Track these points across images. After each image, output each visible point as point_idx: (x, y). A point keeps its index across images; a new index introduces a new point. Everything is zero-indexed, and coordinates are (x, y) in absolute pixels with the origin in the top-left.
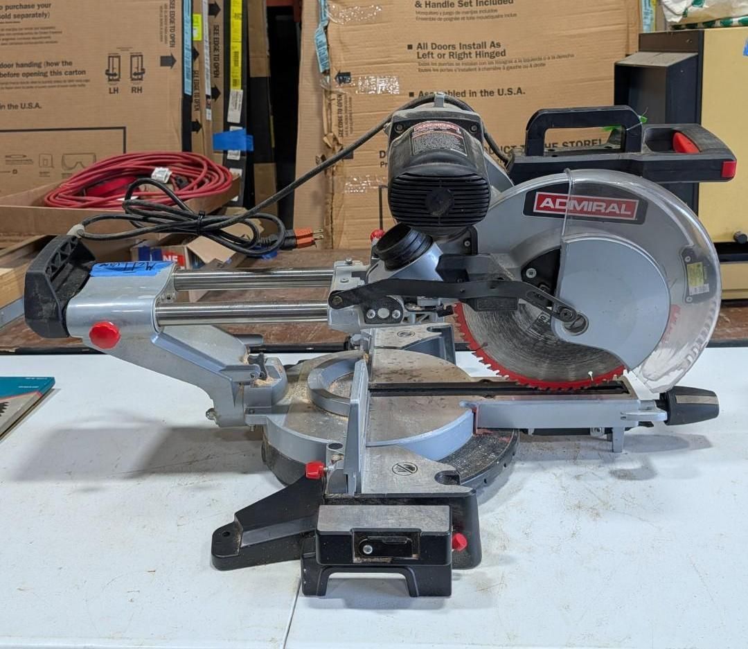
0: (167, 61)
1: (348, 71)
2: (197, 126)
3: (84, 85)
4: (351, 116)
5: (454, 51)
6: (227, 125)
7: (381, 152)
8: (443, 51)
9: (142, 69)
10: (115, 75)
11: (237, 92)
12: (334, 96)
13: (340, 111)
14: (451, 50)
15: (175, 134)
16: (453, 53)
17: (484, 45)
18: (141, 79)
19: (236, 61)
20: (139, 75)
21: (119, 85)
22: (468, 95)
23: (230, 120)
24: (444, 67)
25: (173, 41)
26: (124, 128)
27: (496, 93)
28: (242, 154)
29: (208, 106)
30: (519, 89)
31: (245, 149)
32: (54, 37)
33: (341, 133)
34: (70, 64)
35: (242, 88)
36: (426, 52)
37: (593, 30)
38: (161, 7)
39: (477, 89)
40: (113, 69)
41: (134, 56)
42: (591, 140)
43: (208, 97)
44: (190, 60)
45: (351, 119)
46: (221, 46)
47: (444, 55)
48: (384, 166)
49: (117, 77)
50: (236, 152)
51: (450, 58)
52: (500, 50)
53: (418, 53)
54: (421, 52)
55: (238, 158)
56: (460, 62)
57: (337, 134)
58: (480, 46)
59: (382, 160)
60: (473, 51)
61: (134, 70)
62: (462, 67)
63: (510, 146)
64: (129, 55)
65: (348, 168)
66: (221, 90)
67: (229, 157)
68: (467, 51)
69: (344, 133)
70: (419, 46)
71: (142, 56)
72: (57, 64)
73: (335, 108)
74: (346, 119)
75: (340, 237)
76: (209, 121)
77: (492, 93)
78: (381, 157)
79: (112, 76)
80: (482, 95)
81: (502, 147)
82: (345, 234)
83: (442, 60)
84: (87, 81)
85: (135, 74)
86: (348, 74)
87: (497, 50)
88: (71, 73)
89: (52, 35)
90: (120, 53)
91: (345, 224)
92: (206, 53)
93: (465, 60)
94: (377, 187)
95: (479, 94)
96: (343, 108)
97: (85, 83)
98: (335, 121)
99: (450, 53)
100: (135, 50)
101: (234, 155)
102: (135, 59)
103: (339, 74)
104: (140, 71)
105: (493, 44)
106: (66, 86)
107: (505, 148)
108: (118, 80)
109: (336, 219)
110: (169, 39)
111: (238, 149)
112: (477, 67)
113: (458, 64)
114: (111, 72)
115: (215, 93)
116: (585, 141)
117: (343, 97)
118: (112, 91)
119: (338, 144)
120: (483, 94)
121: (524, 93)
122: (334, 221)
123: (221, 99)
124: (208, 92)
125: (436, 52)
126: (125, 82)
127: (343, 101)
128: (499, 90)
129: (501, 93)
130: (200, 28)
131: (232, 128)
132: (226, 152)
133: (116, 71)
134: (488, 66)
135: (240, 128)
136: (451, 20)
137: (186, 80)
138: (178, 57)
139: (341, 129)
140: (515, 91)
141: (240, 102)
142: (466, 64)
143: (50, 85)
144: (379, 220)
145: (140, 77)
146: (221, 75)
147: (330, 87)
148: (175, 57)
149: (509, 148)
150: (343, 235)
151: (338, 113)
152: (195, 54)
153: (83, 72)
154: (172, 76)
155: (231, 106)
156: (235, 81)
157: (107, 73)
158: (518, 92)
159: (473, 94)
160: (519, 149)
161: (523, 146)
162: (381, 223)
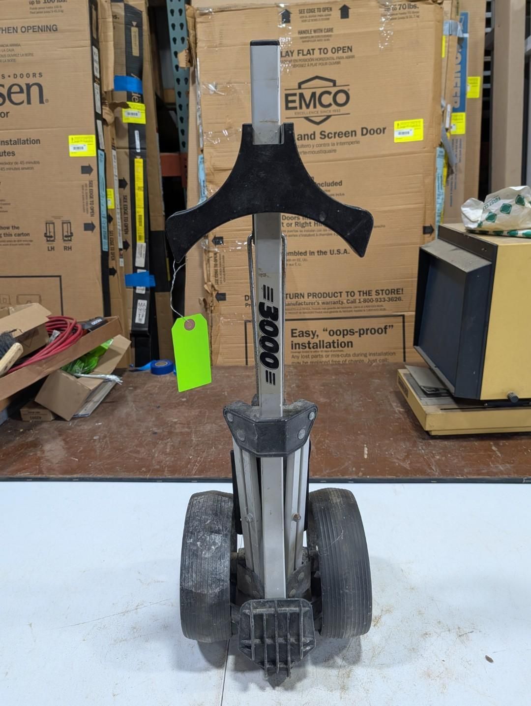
0: (89, 227)
1: (221, 236)
2: (113, 272)
3: (29, 244)
4: (224, 269)
5: (298, 221)
6: (135, 269)
7: (246, 296)
8: (290, 221)
9: (71, 233)
10: (51, 237)
11: (142, 244)
12: (211, 254)
13: (216, 265)
14: (296, 221)
15: (97, 281)
16: (298, 223)
18: (70, 240)
19: (140, 222)
20: (69, 237)
21: (54, 244)
22: (308, 254)
23: (137, 265)
24: (291, 233)
25: (93, 212)
26: (60, 277)
27: (329, 253)
28: (147, 289)
29: (121, 256)
30: (345, 250)
31: (148, 286)
32: (5, 208)
33: (217, 281)
34: (18, 228)
35: (145, 242)
37: (401, 207)
38: (83, 186)
39: (316, 251)
40: (50, 232)
41: (65, 223)
42: (396, 289)
43: (120, 250)
44: (106, 225)
45: (224, 272)
46: (129, 211)
47: (291, 224)
48: (248, 306)
49: (53, 239)
50: (142, 288)
51: (296, 226)
55: (144, 292)
56: (303, 229)
57: (214, 283)
59: (247, 302)
60: (313, 222)
61: (65, 234)
62: (304, 233)
63: (338, 292)
64: (61, 222)
65: (223, 307)
66: (130, 243)
67: (138, 291)
69: (219, 281)
71: (70, 223)
72: (8, 228)
73: (212, 263)
74: (221, 272)
75: (217, 357)
76: (122, 267)
77: (325, 253)
78: (246, 300)
79: (49, 238)
80: (318, 255)
81: (332, 293)
82: (221, 354)
83: (290, 228)
84: (31, 241)
85: (66, 236)
86: (221, 238)
88: (19, 235)
89: (3, 206)
90: (54, 221)
91: (221, 347)
92: (118, 217)
93: (307, 228)
94: (244, 322)
95: (316, 254)
96: (218, 263)
97: (29, 243)
98: (212, 273)
99: (296, 222)
100: (65, 218)
101: (141, 290)
102: (65, 225)
103: (215, 238)
104: (69, 234)
106: (16, 245)
107: (334, 294)
108: (53, 241)
109: (214, 344)
110: (90, 211)
111: (143, 286)
112: (315, 233)
113: (301, 231)
114: (48, 235)
115: (126, 245)
116: (392, 290)
117: (218, 255)
118: (50, 249)
119: (215, 290)
120: (319, 253)
121: (349, 253)
122: (213, 346)
123: (130, 249)
124: (121, 246)
125: (286, 222)
126: (59, 242)
127: (218, 258)
128: (331, 251)
129: (332, 253)
130: (112, 200)
131: (139, 271)
132: (135, 288)
133: (52, 234)
134: (323, 233)
135: (145, 271)
137: (103, 240)
138: (97, 224)
139: (217, 278)
140: (342, 251)
141: (144, 252)
142: (307, 231)
143: (4, 243)
144: (244, 345)
145: (69, 238)
146: (130, 232)
147: (209, 247)
148: (95, 223)
149: (337, 293)
150: (219, 356)
151: (215, 267)
152: (110, 219)
153: (28, 234)
154: (93, 237)
155: (137, 255)
156: (140, 237)
157: (46, 235)
158: (344, 252)
159: (312, 253)
160: (344, 295)
161: (347, 292)
162: (246, 347)
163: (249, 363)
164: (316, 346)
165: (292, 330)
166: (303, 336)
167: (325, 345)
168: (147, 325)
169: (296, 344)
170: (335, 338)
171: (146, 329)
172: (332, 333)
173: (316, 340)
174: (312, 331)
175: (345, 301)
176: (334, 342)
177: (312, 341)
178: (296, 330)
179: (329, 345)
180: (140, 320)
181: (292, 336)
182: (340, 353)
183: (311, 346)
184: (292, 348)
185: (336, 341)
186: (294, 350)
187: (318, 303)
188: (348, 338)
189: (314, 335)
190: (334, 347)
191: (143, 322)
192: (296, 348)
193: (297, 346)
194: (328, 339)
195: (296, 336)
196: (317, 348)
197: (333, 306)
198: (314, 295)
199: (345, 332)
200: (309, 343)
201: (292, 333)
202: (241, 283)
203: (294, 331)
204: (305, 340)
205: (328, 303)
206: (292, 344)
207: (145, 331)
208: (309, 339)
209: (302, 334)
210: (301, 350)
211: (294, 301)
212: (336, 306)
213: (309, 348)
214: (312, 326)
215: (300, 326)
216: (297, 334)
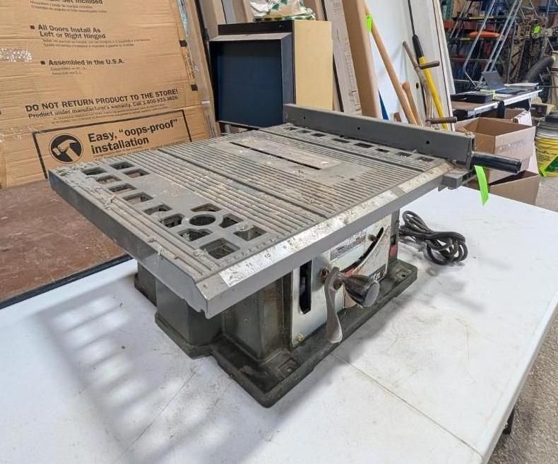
7: (27, 107)
8: (60, 32)
14: (66, 32)
16: (68, 34)
17: (88, 30)
22: (86, 63)
24: (64, 43)
27: (105, 62)
30: (120, 59)
36: (47, 32)
39: (92, 60)
42: (171, 90)
47: (61, 35)
48: (33, 117)
51: (66, 37)
52: (101, 34)
53: (40, 32)
54: (43, 32)
56: (74, 40)
58: (85, 31)
59: (30, 113)
60: (82, 34)
62: (77, 44)
63: (123, 96)
68: (78, 33)
70: (40, 27)
75: (6, 178)
77: (102, 62)
78: (28, 110)
81: (118, 98)
82: (9, 175)
83: (60, 39)
87: (98, 34)
91: (7, 166)
93: (78, 39)
94: (31, 134)
95: (94, 63)
99: (65, 34)
105: (95, 30)
107: (120, 98)
112: (87, 44)
113: (73, 42)
116: (168, 91)
120: (97, 63)
121: (123, 62)
125: (55, 32)
129: (108, 62)
134: (95, 44)
136: (59, 10)
140: (118, 61)
142: (79, 42)
144: (38, 158)
149: (123, 98)
150: (7, 176)
159: (89, 63)
160: (129, 98)
161: (132, 96)
162: (41, 160)
164: (117, 146)
165: (89, 135)
166: (102, 139)
167: (125, 144)
169: (96, 148)
170: (132, 137)
172: (128, 133)
173: (116, 141)
174: (110, 134)
175: (131, 104)
176: (132, 141)
177: (112, 143)
178: (93, 134)
179: (129, 144)
181: (91, 141)
182: (140, 149)
183: (112, 147)
184: (94, 153)
185: (133, 139)
186: (96, 154)
187: (108, 108)
188: (142, 136)
189: (112, 136)
190: (133, 145)
192: (97, 152)
193: (98, 149)
194: (126, 139)
195: (95, 141)
196: (118, 148)
197: (121, 109)
198: (102, 100)
199: (139, 131)
200: (109, 145)
201: (90, 138)
202: (18, 93)
203: (91, 136)
204: (105, 142)
205: (117, 107)
206: (93, 149)
208: (109, 141)
209: (100, 137)
210: (103, 153)
211: (84, 107)
212: (125, 108)
213: (111, 149)
214: (107, 129)
215: (96, 130)
216: (96, 138)
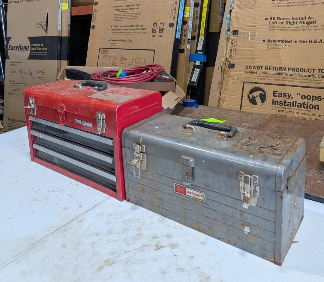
0: (171, 25)
1: (237, 30)
2: (182, 51)
3: (145, 34)
4: (236, 49)
5: (289, 21)
7: (246, 66)
8: (282, 21)
9: (163, 28)
10: (155, 30)
11: (202, 37)
12: (230, 41)
13: (231, 47)
14: (287, 21)
16: (288, 22)
17: (305, 18)
18: (162, 32)
19: (203, 25)
20: (162, 30)
21: (155, 34)
22: (293, 42)
23: (198, 49)
25: (174, 18)
26: (154, 50)
27: (308, 42)
28: (201, 63)
29: (189, 43)
30: (321, 40)
31: (202, 61)
32: (139, 16)
33: (230, 57)
34: (142, 26)
35: (204, 36)
36: (274, 21)
38: (172, 4)
39: (298, 40)
40: (154, 28)
41: (161, 23)
43: (189, 39)
44: (181, 25)
45: (236, 51)
46: (198, 20)
47: (283, 23)
48: (247, 73)
49: (155, 31)
50: (199, 62)
51: (286, 24)
52: (313, 20)
53: (270, 22)
54: (272, 21)
55: (199, 64)
56: (291, 26)
57: (228, 57)
58: (302, 19)
59: (246, 70)
60: (298, 21)
61: (161, 29)
62: (291, 29)
63: (312, 69)
64: (160, 23)
65: (232, 72)
66: (196, 37)
67: (196, 64)
68: (295, 21)
69: (232, 57)
70: (271, 19)
71: (163, 23)
72: (138, 26)
73: (230, 45)
74: (234, 51)
75: (224, 103)
76: (188, 49)
77: (305, 42)
78: (246, 69)
79: (154, 30)
80: (300, 43)
81: (307, 69)
82: (226, 102)
83: (281, 25)
84: (146, 32)
85: (161, 30)
86: (237, 31)
87: (311, 20)
88: (142, 29)
89: (138, 16)
90: (157, 22)
91: (226, 97)
92: (190, 22)
93: (294, 25)
94: (243, 82)
95: (298, 42)
96: (233, 46)
97: (145, 33)
98: (229, 51)
99: (286, 22)
100: (161, 21)
101: (198, 63)
102: (161, 24)
103: (234, 31)
104: (162, 29)
105: (309, 18)
106: (140, 34)
107: (309, 69)
108: (155, 32)
109: (222, 94)
110: (173, 17)
111: (199, 61)
112: (300, 29)
113: (290, 27)
114: (153, 29)
115: (193, 38)
117: (234, 41)
118: (153, 36)
119: (228, 61)
120: (301, 42)
121: (323, 42)
122: (221, 95)
123: (196, 40)
124: (190, 37)
125: (280, 21)
126: (157, 33)
127: (233, 43)
128: (310, 40)
129: (311, 42)
130: (189, 12)
131: (198, 52)
132: (195, 62)
133: (155, 29)
134: (305, 28)
135: (201, 52)
136: (289, 6)
137: (177, 32)
139: (231, 55)
140: (318, 41)
141: (202, 42)
142: (294, 27)
143: (136, 33)
144: (241, 97)
145: (162, 31)
146: (197, 31)
147: (229, 36)
148: (174, 24)
149: (311, 70)
150: (225, 102)
151: (231, 48)
152: (185, 22)
153: (145, 29)
154: (173, 30)
155: (199, 43)
156: (202, 33)
157: (152, 29)
158: (320, 42)
159: (295, 42)
160: (316, 71)
161: (319, 70)
162: (242, 99)
163: (242, 110)
164: (290, 105)
165: (274, 91)
166: (281, 96)
167: (297, 105)
168: (197, 83)
169: (275, 101)
170: (306, 101)
171: (196, 85)
172: (303, 97)
173: (290, 100)
174: (288, 94)
175: (317, 76)
176: (304, 104)
177: (288, 101)
178: (277, 91)
179: (300, 105)
180: (194, 79)
181: (274, 96)
182: (308, 113)
183: (286, 104)
184: (273, 104)
185: (306, 103)
186: (274, 105)
187: (296, 75)
188: (315, 103)
189: (289, 97)
190: (304, 107)
191: (195, 81)
192: (275, 104)
193: (277, 103)
194: (300, 101)
195: (277, 96)
196: (290, 106)
197: (306, 78)
198: (293, 69)
199: (314, 98)
200: (285, 102)
201: (274, 93)
202: (245, 58)
203: (275, 92)
204: (282, 99)
205: (303, 76)
206: (273, 101)
207: (195, 86)
208: (286, 99)
209: (281, 95)
210: (279, 106)
211: (278, 72)
212: (309, 78)
213: (285, 105)
214: (288, 90)
215: (280, 89)
216: (277, 95)
